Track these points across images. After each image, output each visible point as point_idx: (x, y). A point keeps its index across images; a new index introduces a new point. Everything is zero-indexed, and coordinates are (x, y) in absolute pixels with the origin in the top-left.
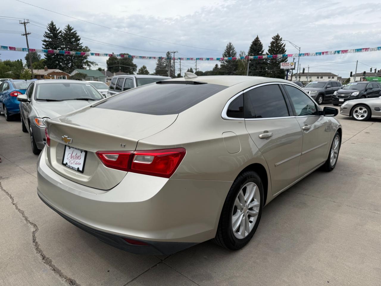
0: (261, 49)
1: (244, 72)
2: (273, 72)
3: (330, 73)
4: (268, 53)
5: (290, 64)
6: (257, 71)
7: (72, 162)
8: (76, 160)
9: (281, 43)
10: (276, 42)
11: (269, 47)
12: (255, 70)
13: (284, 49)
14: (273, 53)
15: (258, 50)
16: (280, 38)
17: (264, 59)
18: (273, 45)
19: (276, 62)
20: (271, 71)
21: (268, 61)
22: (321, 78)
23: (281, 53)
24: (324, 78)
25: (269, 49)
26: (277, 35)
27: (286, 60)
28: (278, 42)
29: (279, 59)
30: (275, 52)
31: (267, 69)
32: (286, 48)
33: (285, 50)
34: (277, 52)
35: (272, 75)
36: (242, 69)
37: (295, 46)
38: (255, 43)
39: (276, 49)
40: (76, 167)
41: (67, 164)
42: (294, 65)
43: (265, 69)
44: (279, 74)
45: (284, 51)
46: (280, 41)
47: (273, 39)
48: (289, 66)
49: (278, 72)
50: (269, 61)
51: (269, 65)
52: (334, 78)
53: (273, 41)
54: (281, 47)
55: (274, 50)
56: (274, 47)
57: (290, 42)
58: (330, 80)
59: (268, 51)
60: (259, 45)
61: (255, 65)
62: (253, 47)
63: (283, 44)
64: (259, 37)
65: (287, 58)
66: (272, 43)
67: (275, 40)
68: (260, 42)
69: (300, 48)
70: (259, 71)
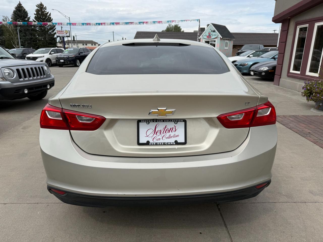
0: (27, 16)
1: (13, 38)
2: (44, 39)
3: (92, 41)
4: (35, 20)
5: (65, 32)
6: (27, 37)
9: (46, 12)
10: (41, 10)
11: (35, 14)
12: (25, 36)
13: (50, 18)
14: (40, 20)
15: (23, 16)
16: (44, 7)
17: (32, 26)
18: (39, 13)
19: (45, 30)
20: (42, 38)
21: (36, 28)
22: (86, 45)
23: (48, 21)
24: (88, 44)
25: (35, 17)
26: (40, 3)
27: (55, 28)
28: (43, 10)
29: (47, 27)
30: (42, 20)
31: (37, 36)
32: (52, 17)
33: (52, 18)
34: (44, 20)
35: (44, 42)
36: (10, 35)
37: (65, 16)
38: (19, 9)
39: (43, 17)
42: (68, 33)
43: (35, 36)
44: (51, 41)
45: (51, 20)
46: (45, 10)
47: (37, 6)
48: (64, 33)
49: (49, 39)
50: (38, 28)
51: (38, 32)
52: (95, 45)
53: (37, 9)
54: (47, 15)
55: (41, 18)
56: (39, 15)
57: (59, 12)
58: (92, 46)
59: (35, 18)
60: (24, 12)
61: (23, 31)
62: (18, 13)
63: (48, 13)
64: (21, 3)
65: (55, 26)
66: (37, 11)
67: (39, 8)
68: (24, 8)
69: (69, 18)
70: (30, 38)
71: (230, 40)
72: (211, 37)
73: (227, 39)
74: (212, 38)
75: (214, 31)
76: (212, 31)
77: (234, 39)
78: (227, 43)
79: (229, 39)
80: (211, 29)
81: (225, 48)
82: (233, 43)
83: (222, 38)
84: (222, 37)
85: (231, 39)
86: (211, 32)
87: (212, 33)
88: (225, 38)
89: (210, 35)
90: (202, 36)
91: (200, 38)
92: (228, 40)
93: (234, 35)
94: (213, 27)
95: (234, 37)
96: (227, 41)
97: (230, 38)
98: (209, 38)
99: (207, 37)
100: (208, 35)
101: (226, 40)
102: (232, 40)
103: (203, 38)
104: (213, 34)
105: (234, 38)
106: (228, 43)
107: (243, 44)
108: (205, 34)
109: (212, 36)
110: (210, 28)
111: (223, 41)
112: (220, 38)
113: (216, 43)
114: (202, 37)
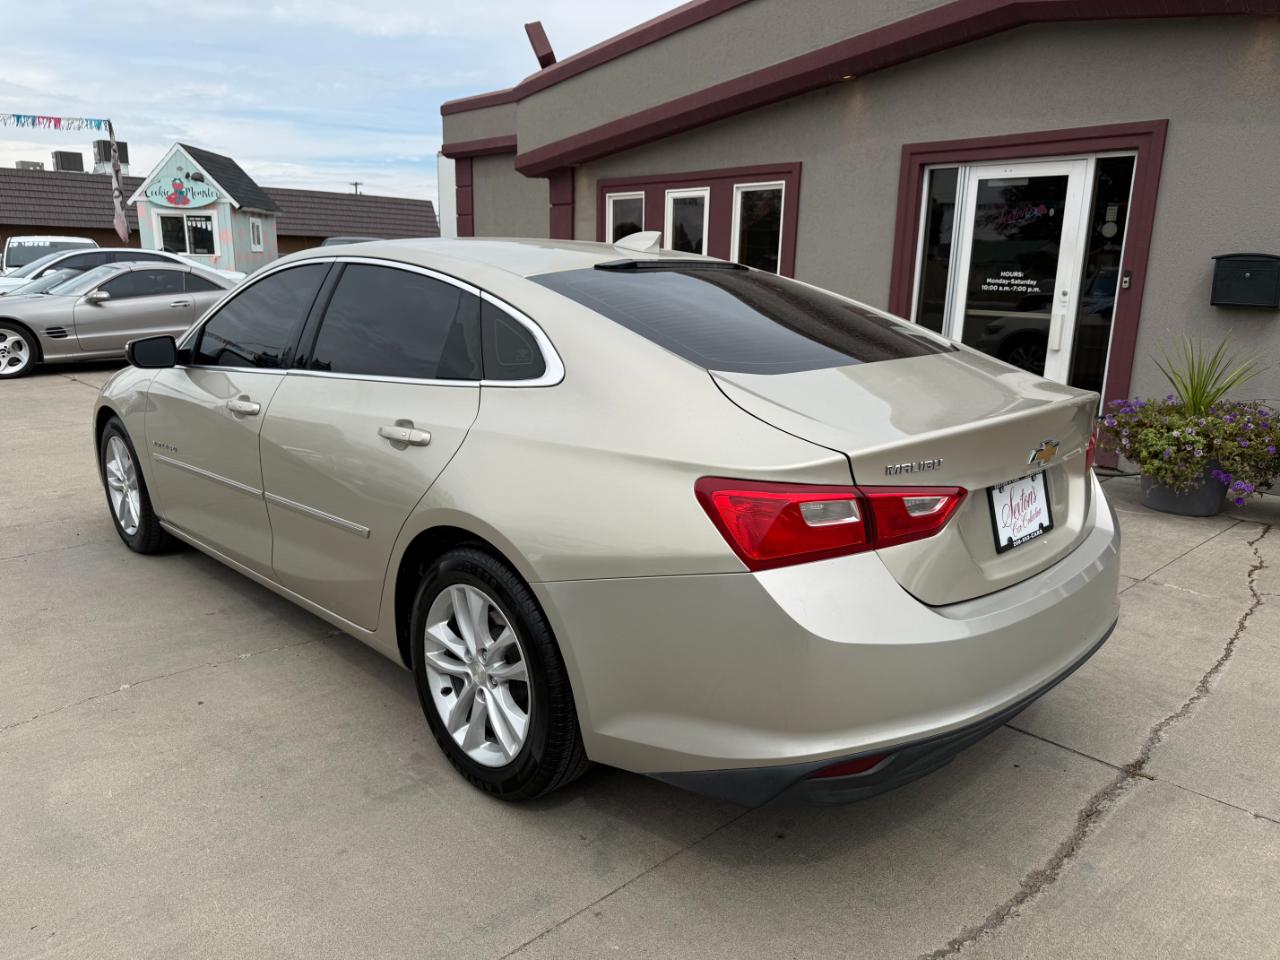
7: (1020, 522)
8: (1028, 511)
40: (1033, 527)
41: (1010, 539)
71: (266, 216)
72: (187, 201)
73: (257, 210)
74: (193, 204)
75: (199, 178)
76: (187, 176)
77: (280, 214)
78: (258, 227)
79: (264, 212)
80: (183, 166)
81: (253, 246)
82: (278, 229)
83: (240, 208)
84: (237, 205)
85: (269, 213)
86: (184, 180)
87: (188, 184)
88: (249, 207)
89: (182, 193)
90: (140, 195)
91: (135, 202)
92: (260, 215)
93: (272, 197)
94: (191, 163)
95: (277, 203)
96: (257, 221)
97: (267, 210)
98: (181, 206)
99: (170, 199)
100: (172, 191)
101: (253, 214)
102: (272, 216)
103: (150, 202)
104: (196, 190)
105: (278, 209)
106: (260, 228)
107: (321, 234)
108: (155, 188)
109: (189, 196)
110: (179, 165)
111: (240, 218)
112: (232, 207)
113: (215, 227)
114: (144, 198)
